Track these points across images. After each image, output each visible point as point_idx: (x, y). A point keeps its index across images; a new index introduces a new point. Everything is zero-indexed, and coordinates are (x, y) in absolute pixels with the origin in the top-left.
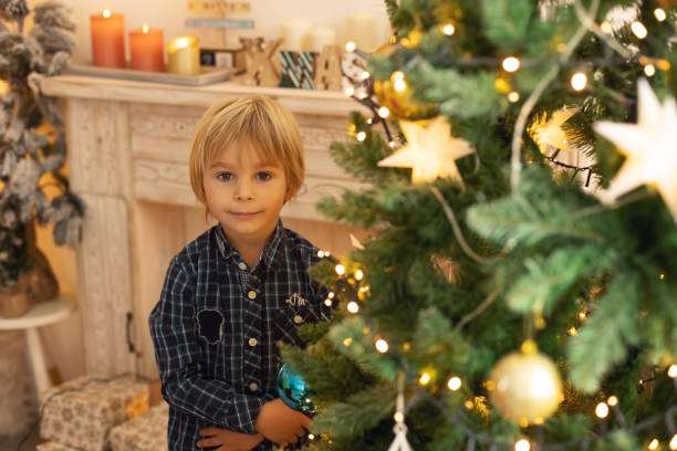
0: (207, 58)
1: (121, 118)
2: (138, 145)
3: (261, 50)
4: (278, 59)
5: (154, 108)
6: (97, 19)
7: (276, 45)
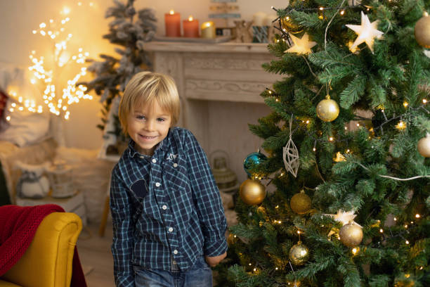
0: (219, 32)
1: (180, 60)
2: (187, 72)
3: (243, 26)
4: (252, 30)
5: (195, 54)
6: (168, 15)
7: (250, 24)
